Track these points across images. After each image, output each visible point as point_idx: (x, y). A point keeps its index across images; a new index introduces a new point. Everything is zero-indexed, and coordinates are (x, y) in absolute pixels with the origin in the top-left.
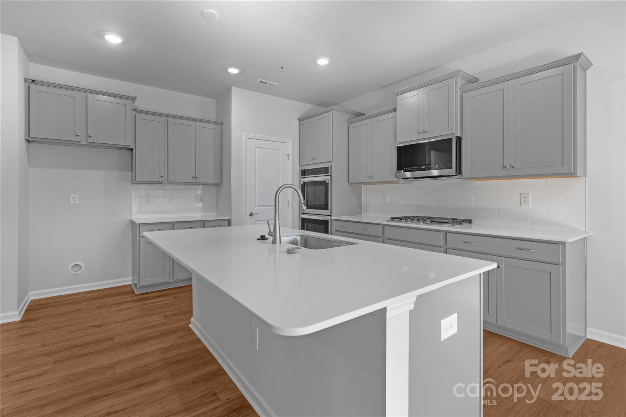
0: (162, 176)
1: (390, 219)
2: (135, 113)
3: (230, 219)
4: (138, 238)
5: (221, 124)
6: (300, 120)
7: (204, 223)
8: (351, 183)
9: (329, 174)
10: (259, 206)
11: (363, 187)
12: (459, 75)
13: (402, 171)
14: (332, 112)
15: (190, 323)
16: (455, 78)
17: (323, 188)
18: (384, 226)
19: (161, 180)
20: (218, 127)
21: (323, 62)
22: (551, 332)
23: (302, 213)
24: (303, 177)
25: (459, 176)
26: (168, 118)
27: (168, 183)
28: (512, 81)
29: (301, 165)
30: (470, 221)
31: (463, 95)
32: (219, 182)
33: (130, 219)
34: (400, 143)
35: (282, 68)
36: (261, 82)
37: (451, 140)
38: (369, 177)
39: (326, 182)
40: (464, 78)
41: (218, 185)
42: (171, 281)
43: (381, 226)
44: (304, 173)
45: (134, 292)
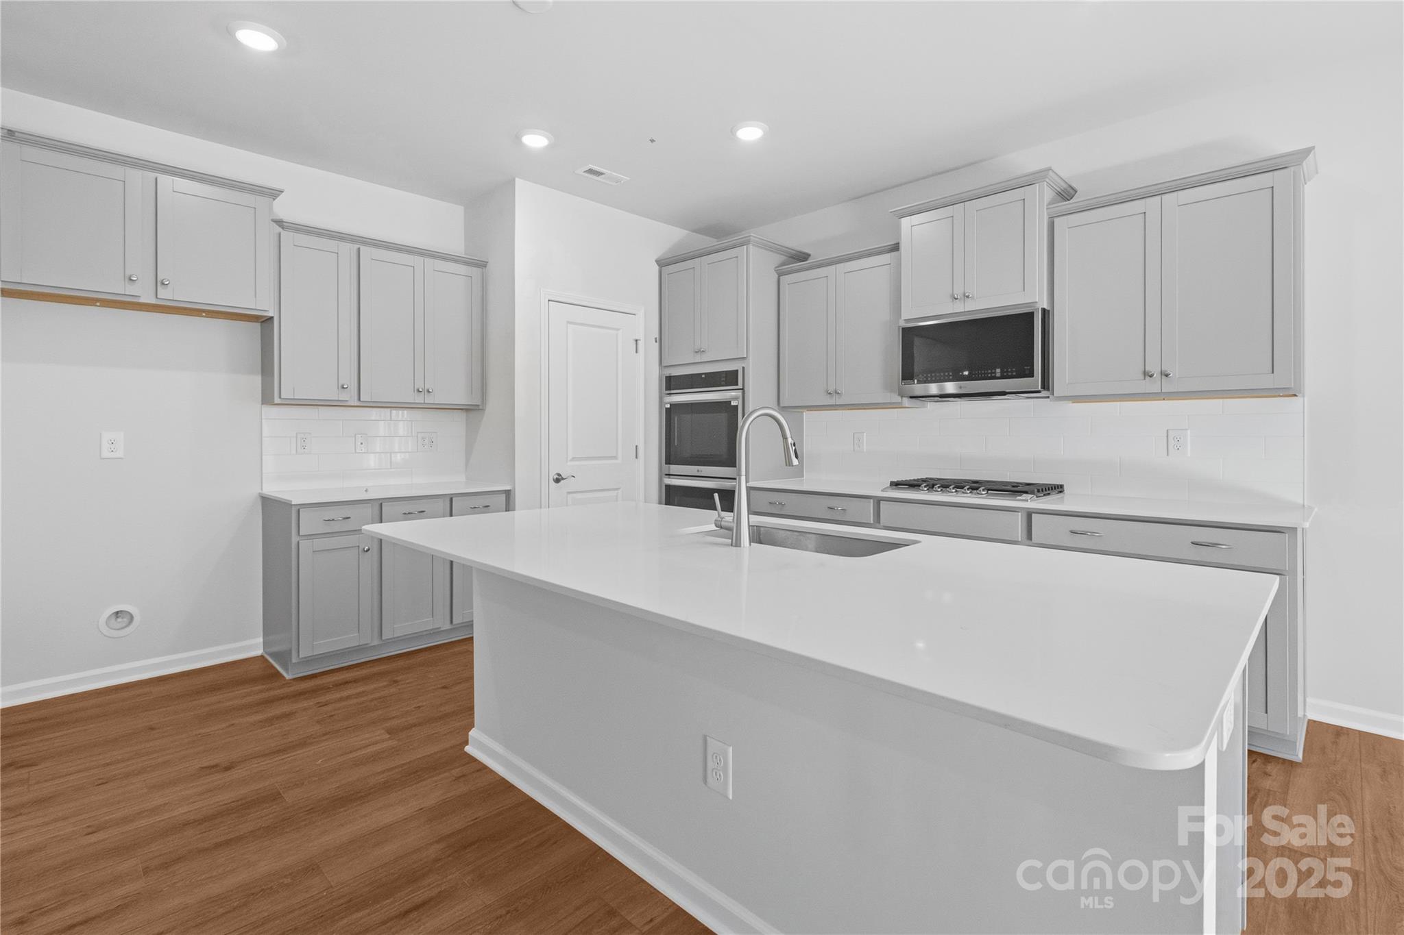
0: (345, 386)
1: (889, 485)
2: (279, 229)
3: (509, 491)
4: (294, 539)
5: (483, 265)
6: (662, 263)
7: (451, 500)
8: (784, 407)
9: (740, 386)
10: (574, 459)
11: (807, 415)
12: (1047, 180)
13: (916, 381)
14: (745, 247)
15: (466, 743)
16: (1037, 185)
17: (723, 417)
18: (878, 501)
19: (344, 396)
20: (476, 272)
21: (750, 134)
22: (1267, 713)
23: (666, 475)
24: (668, 392)
25: (1044, 393)
26: (358, 246)
27: (358, 404)
28: (1164, 196)
29: (663, 364)
30: (1059, 489)
31: (1053, 222)
32: (477, 402)
33: (260, 493)
34: (907, 321)
35: (652, 141)
36: (591, 171)
37: (1030, 316)
38: (830, 393)
39: (732, 404)
40: (1053, 185)
41: (472, 410)
42: (376, 642)
43: (872, 501)
44: (672, 383)
45: (277, 675)
